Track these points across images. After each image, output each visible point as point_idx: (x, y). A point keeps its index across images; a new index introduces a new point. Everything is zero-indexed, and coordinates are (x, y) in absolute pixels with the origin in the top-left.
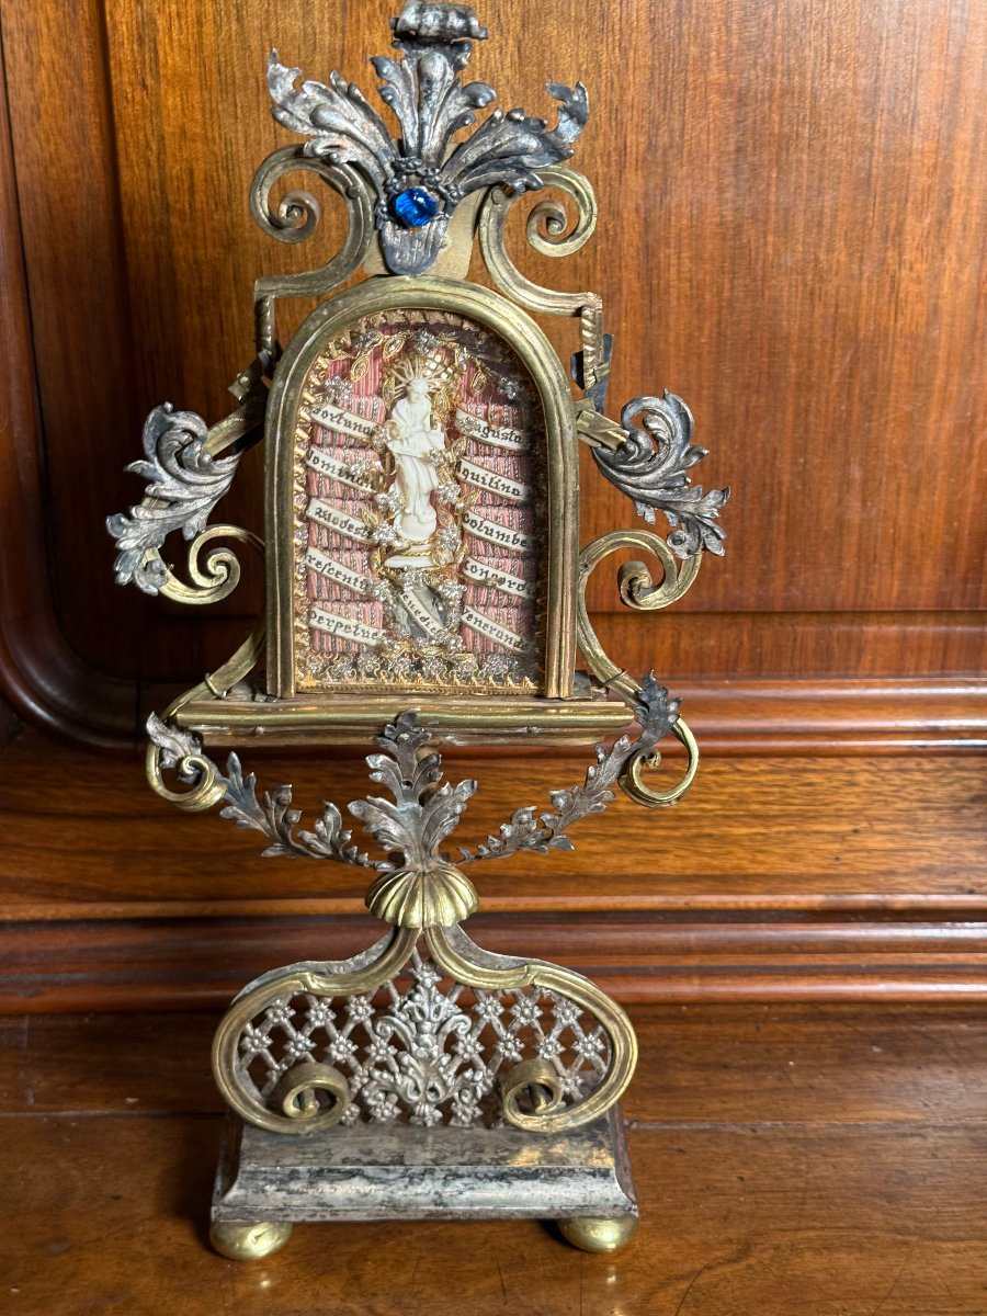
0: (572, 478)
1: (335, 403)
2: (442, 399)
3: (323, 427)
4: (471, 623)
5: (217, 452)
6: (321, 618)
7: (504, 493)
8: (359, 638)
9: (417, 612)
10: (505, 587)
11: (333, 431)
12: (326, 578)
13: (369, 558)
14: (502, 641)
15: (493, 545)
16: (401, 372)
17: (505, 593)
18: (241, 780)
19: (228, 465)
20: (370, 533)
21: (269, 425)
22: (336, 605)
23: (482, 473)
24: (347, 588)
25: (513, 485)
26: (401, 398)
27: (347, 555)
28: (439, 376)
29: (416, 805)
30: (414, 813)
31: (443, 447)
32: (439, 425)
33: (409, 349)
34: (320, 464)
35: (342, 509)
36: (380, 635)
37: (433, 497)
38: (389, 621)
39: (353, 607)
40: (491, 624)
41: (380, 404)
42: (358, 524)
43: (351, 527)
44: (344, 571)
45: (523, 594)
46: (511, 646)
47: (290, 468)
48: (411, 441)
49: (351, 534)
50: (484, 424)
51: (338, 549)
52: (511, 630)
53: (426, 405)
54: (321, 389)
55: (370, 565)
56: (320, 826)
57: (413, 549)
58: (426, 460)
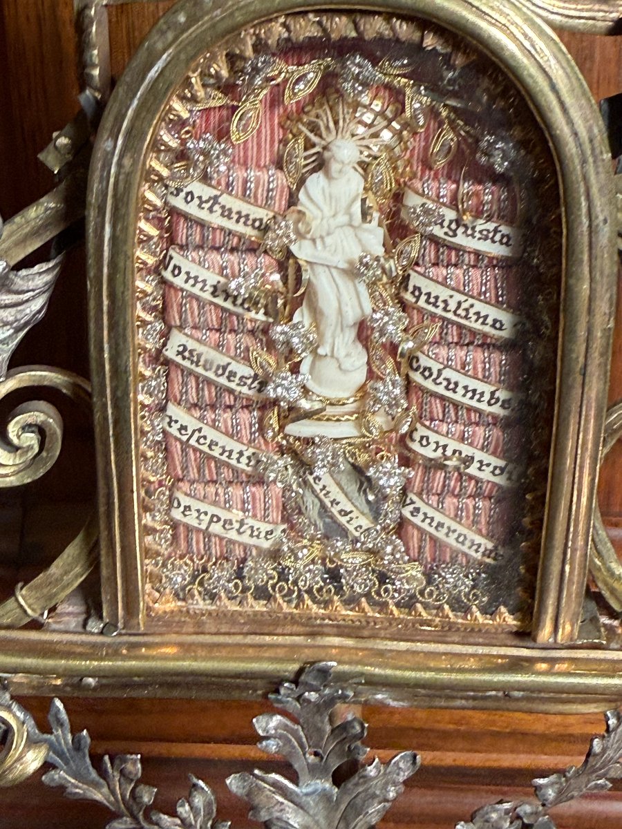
0: (603, 307)
1: (205, 178)
2: (382, 172)
3: (187, 217)
4: (417, 520)
5: (22, 256)
6: (187, 508)
7: (477, 326)
8: (245, 539)
9: (334, 502)
10: (473, 470)
11: (202, 224)
12: (195, 450)
13: (261, 421)
14: (465, 549)
15: (457, 406)
16: (314, 129)
17: (471, 477)
18: (69, 737)
19: (40, 278)
20: (263, 384)
21: (92, 214)
22: (211, 489)
23: (444, 293)
24: (228, 465)
25: (493, 313)
26: (314, 171)
27: (228, 415)
28: (376, 135)
29: (328, 785)
30: (325, 796)
31: (380, 251)
32: (376, 215)
33: (328, 89)
34: (183, 276)
35: (218, 346)
36: (278, 533)
37: (363, 332)
38: (290, 513)
39: (236, 492)
40: (448, 522)
41: (280, 180)
42: (243, 370)
43: (232, 374)
44: (223, 440)
45: (500, 480)
46: (478, 556)
47: (128, 284)
48: (328, 240)
49: (233, 385)
50: (450, 215)
51: (213, 407)
52: (479, 532)
53: (353, 183)
54: (182, 155)
55: (262, 430)
56: (184, 810)
57: (330, 411)
58: (353, 272)
